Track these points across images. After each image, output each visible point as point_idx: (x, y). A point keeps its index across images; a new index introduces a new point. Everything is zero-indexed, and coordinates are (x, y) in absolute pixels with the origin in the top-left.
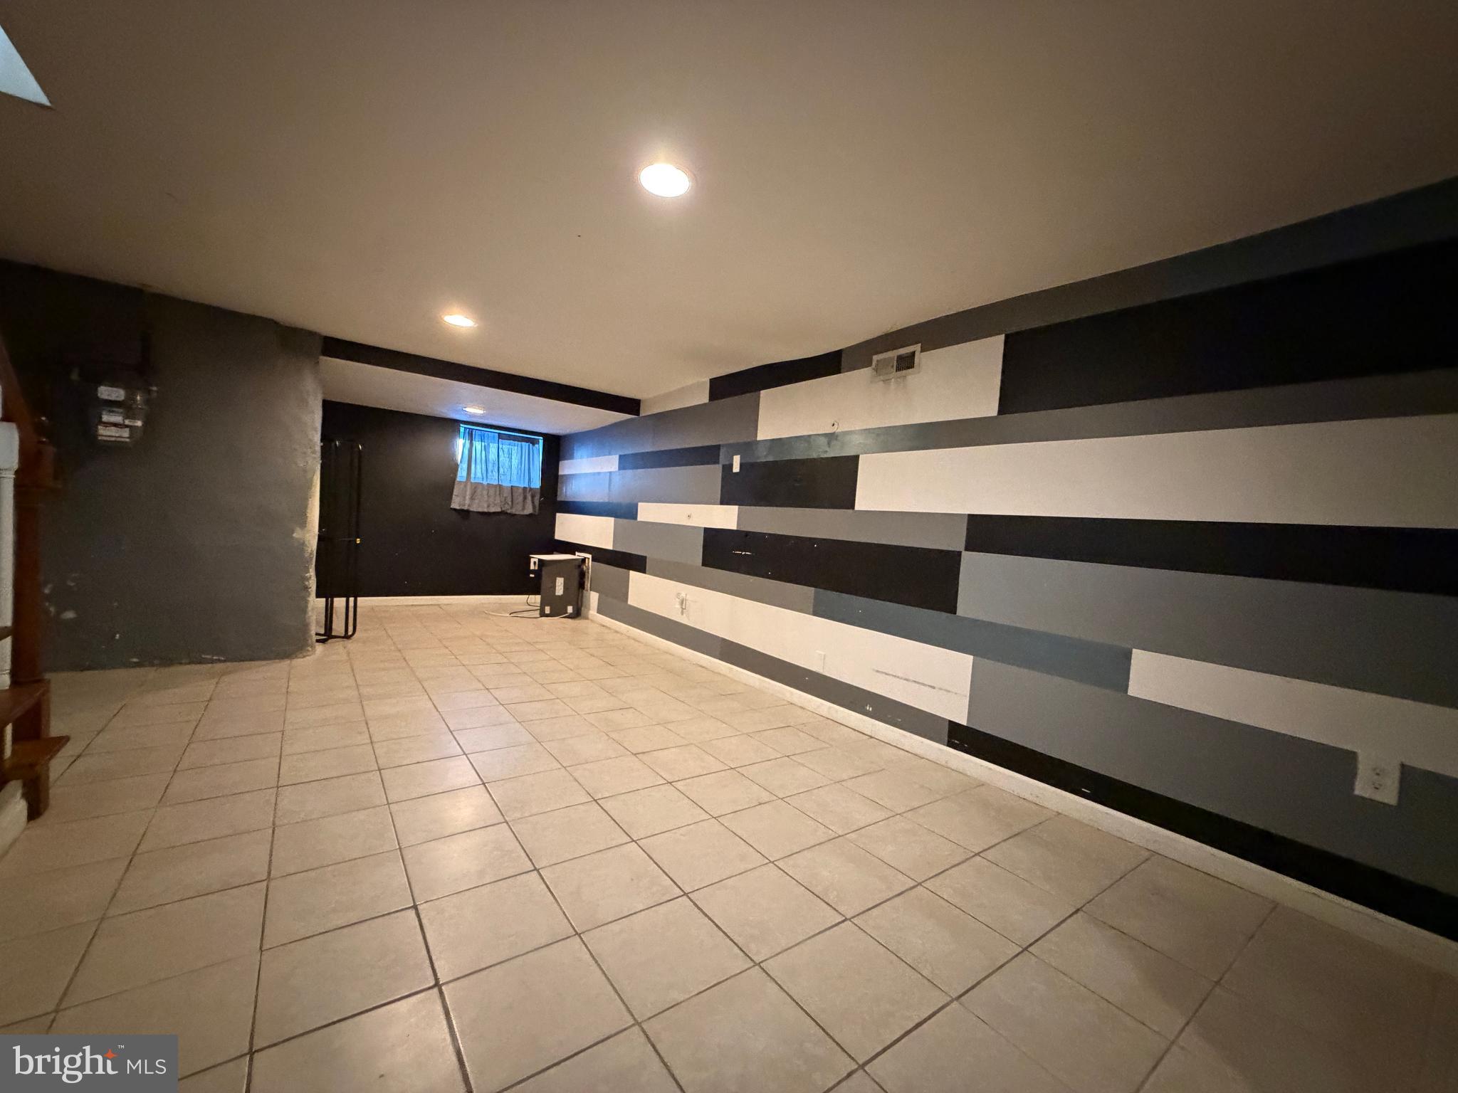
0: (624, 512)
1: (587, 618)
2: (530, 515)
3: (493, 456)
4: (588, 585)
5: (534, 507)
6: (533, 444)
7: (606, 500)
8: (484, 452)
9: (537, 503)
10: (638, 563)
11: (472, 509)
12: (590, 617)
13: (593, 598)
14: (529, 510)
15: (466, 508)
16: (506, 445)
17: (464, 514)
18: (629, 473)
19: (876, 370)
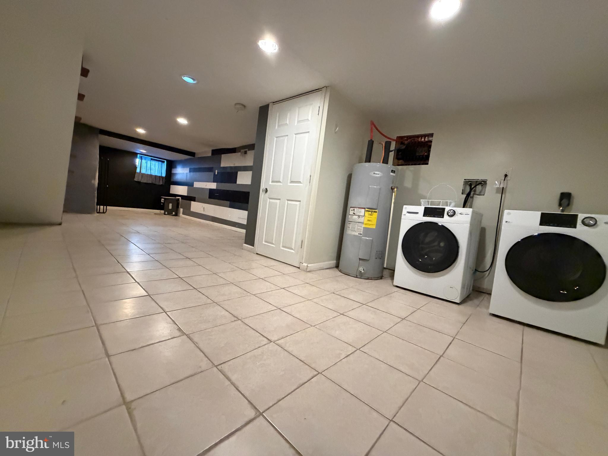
0: (189, 184)
1: (179, 216)
2: (162, 185)
3: (149, 165)
4: (180, 206)
5: (163, 182)
6: (163, 163)
7: (185, 181)
8: (146, 164)
9: (164, 181)
10: (193, 199)
11: (142, 181)
12: (180, 216)
13: (181, 210)
14: (161, 183)
15: (139, 181)
16: (153, 162)
17: (139, 183)
18: (192, 173)
19: (241, 153)
